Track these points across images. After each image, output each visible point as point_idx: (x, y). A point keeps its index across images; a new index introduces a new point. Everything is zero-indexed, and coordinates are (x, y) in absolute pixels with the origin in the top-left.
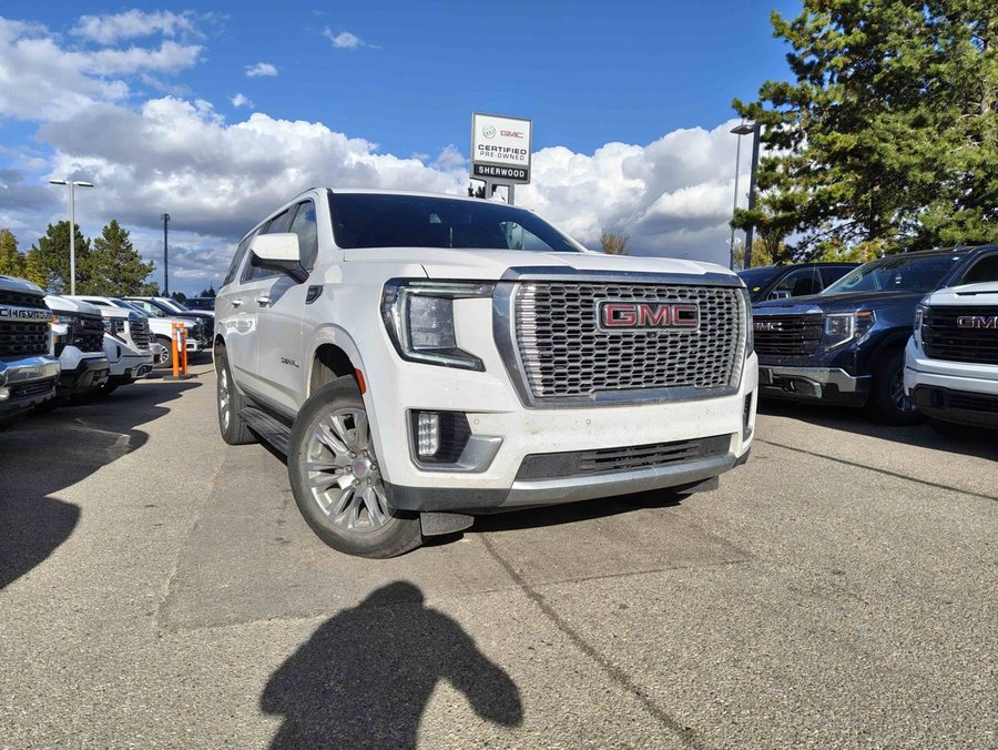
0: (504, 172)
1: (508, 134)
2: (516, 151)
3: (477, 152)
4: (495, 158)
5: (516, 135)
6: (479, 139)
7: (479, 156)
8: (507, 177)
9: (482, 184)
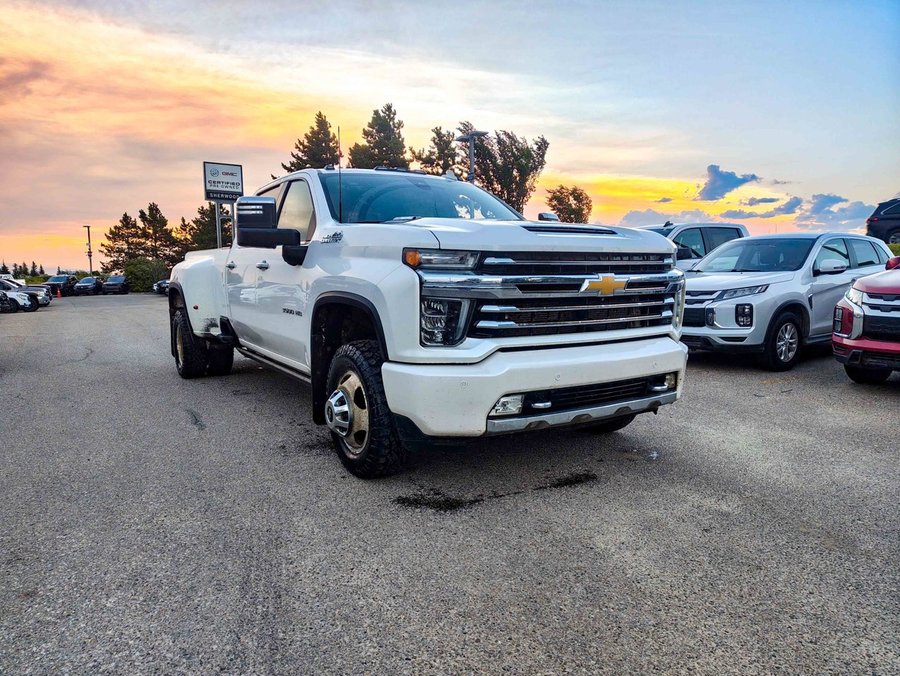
0: (227, 196)
1: (227, 174)
2: (233, 184)
3: (208, 185)
4: (220, 189)
5: (232, 174)
6: (209, 178)
7: (209, 188)
8: (229, 199)
9: (213, 203)
